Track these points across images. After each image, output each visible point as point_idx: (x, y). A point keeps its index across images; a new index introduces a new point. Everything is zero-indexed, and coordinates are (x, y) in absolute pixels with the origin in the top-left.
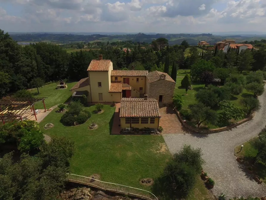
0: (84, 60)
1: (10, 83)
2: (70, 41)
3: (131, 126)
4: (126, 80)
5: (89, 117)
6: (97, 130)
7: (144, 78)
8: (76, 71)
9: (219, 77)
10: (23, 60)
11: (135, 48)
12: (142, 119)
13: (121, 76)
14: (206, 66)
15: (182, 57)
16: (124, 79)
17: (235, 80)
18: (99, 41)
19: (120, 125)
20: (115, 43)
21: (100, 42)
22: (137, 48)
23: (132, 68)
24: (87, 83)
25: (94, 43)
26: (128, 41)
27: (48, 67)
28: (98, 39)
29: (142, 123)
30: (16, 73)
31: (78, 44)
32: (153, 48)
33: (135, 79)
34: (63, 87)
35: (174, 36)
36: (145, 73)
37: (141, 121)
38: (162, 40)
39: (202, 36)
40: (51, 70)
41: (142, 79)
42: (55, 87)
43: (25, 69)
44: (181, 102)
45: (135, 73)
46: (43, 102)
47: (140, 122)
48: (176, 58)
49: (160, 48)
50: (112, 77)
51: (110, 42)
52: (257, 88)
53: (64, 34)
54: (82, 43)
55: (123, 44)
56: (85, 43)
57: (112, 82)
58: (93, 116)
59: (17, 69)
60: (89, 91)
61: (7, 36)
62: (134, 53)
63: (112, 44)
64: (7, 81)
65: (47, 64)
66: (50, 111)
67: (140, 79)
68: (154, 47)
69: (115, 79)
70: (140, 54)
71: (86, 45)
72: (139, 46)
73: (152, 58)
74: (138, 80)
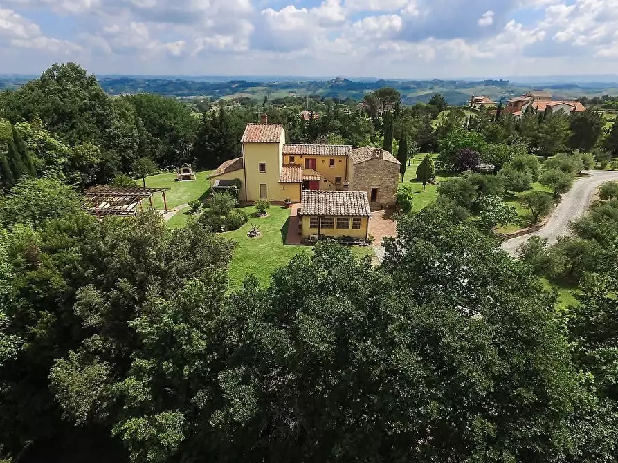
0: (227, 128)
1: (99, 164)
2: (178, 95)
3: (319, 231)
4: (311, 163)
5: (246, 221)
6: (261, 239)
7: (344, 160)
8: (212, 149)
9: (492, 162)
10: (120, 125)
11: (327, 112)
12: (338, 219)
13: (301, 155)
14: (467, 140)
15: (426, 127)
16: (307, 160)
17: (519, 166)
18: (244, 95)
19: (300, 234)
20: (281, 99)
21: (248, 99)
22: (332, 110)
23: (323, 142)
24: (240, 166)
25: (233, 100)
26: (310, 97)
27: (157, 141)
28: (243, 92)
29: (338, 227)
30: (108, 147)
31: (196, 102)
32: (367, 111)
33: (328, 161)
34: (188, 178)
35: (419, 85)
36: (347, 149)
37: (338, 223)
38: (387, 92)
39: (486, 85)
40: (162, 147)
41: (340, 161)
42: (172, 179)
43: (121, 141)
44: (410, 198)
45: (327, 149)
46: (164, 195)
47: (335, 226)
48: (414, 128)
49: (384, 112)
50: (284, 155)
51: (271, 97)
52: (558, 179)
53: (165, 80)
54: (206, 100)
55: (299, 104)
56: (212, 100)
57: (284, 165)
58: (251, 220)
59: (110, 141)
60: (242, 179)
61: (92, 80)
62: (325, 121)
63: (273, 102)
64: (96, 160)
65: (154, 135)
66: (175, 213)
67: (336, 160)
68: (369, 108)
69: (290, 161)
70: (338, 121)
71: (216, 105)
72: (335, 108)
73: (362, 129)
74: (332, 162)
